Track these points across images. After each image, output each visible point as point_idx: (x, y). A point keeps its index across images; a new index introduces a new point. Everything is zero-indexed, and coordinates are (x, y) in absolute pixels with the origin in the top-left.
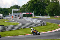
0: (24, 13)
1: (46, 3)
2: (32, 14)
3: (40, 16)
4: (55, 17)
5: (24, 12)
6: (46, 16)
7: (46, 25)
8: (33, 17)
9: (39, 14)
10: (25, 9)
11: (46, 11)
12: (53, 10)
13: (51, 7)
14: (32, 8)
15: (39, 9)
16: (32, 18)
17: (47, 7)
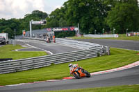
0: (58, 30)
1: (107, 3)
2: (76, 29)
3: (93, 34)
4: (129, 35)
5: (57, 26)
6: (108, 33)
7: (110, 54)
8: (79, 36)
9: (92, 28)
10: (59, 20)
11: (108, 22)
12: (125, 20)
13: (119, 13)
14: (75, 16)
15: (91, 18)
16: (75, 40)
17: (109, 12)
